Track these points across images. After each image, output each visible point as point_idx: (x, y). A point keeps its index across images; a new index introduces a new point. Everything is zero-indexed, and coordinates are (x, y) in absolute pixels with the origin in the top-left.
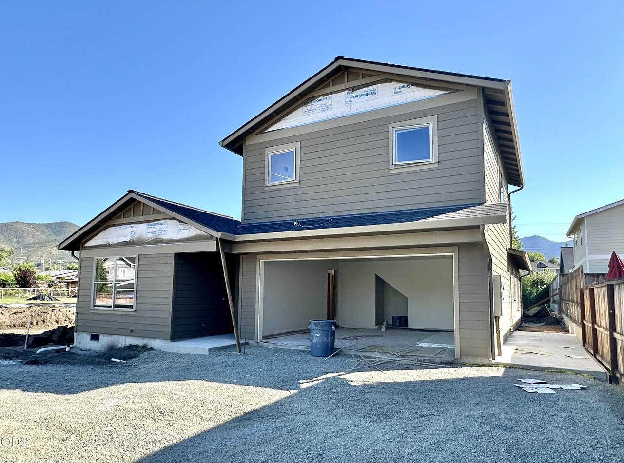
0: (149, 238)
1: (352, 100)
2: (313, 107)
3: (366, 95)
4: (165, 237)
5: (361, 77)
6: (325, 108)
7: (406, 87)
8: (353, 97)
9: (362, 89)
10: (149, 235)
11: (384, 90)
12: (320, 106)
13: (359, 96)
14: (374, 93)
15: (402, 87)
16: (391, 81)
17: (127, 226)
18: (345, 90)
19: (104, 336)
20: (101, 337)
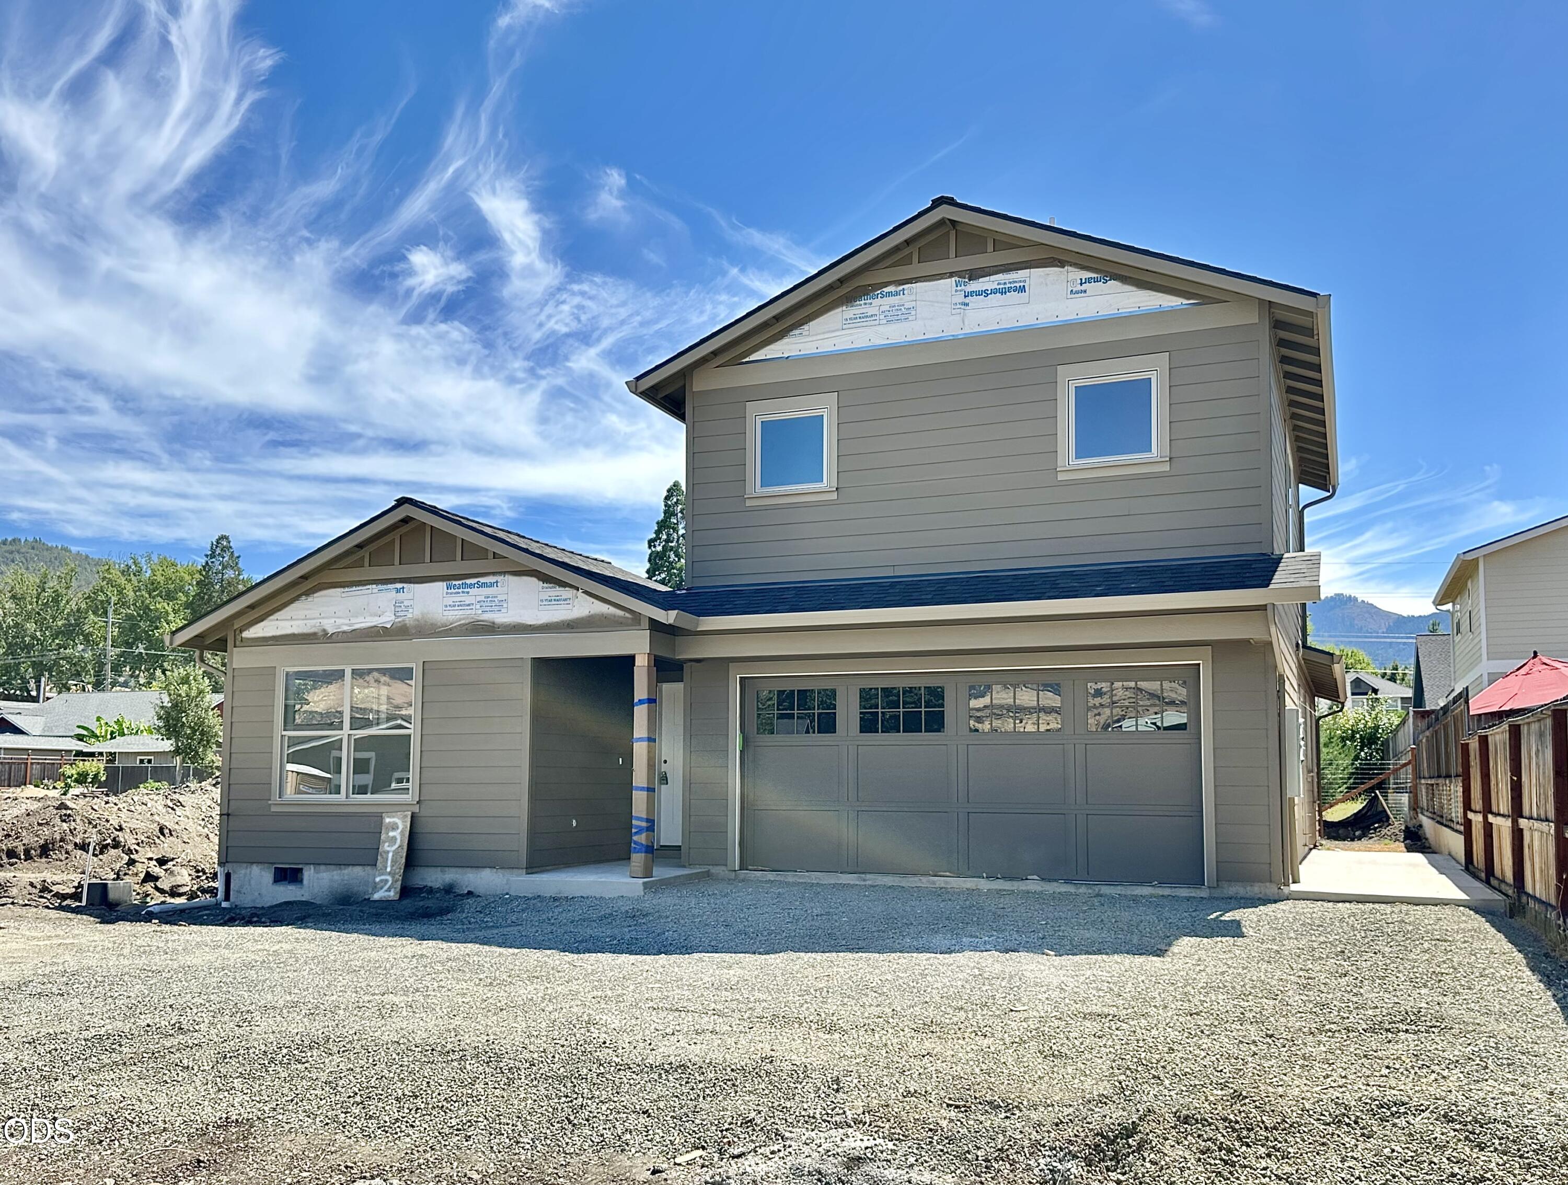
0: (451, 618)
1: (967, 300)
2: (871, 311)
3: (1003, 292)
4: (501, 618)
5: (990, 248)
6: (898, 316)
7: (1096, 281)
8: (971, 294)
9: (993, 278)
10: (452, 613)
11: (1046, 284)
12: (887, 308)
13: (985, 293)
14: (1022, 289)
15: (1089, 280)
16: (1062, 264)
17: (380, 587)
18: (951, 275)
19: (317, 872)
20: (308, 874)
